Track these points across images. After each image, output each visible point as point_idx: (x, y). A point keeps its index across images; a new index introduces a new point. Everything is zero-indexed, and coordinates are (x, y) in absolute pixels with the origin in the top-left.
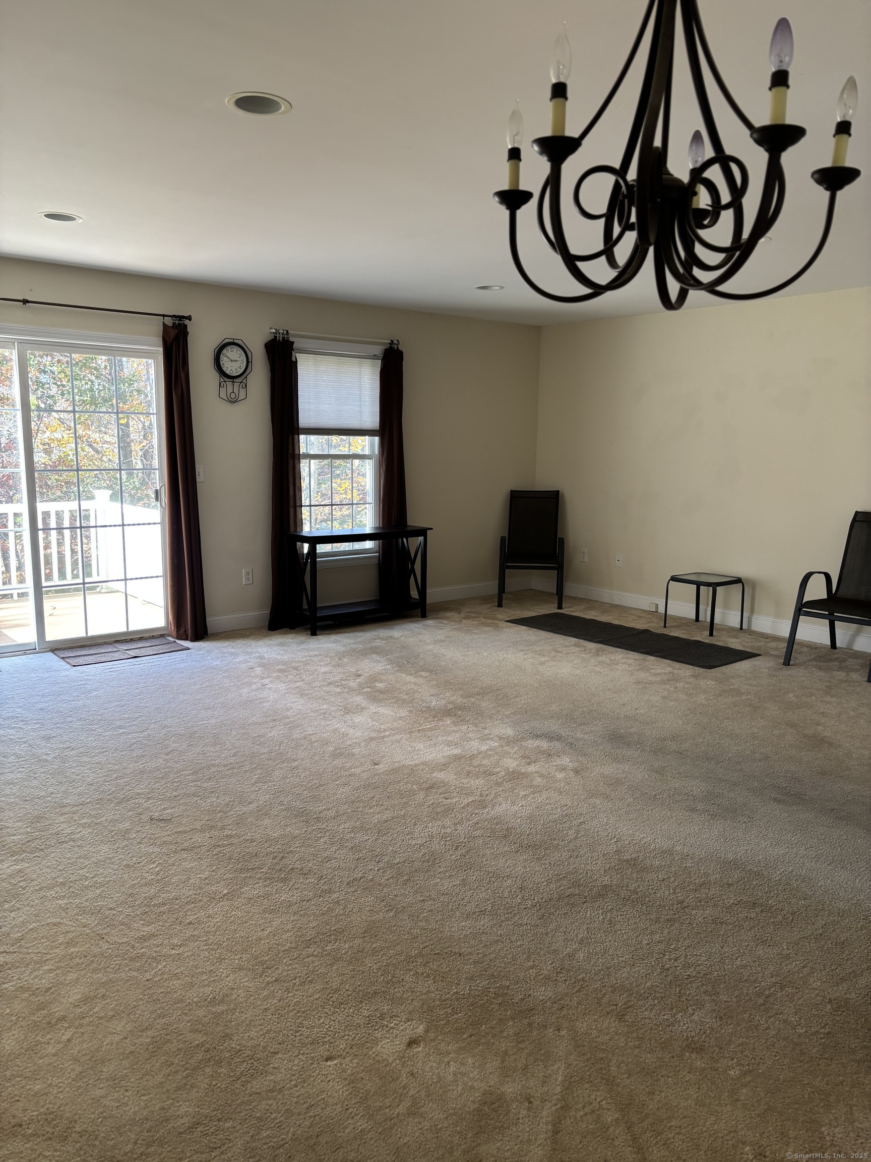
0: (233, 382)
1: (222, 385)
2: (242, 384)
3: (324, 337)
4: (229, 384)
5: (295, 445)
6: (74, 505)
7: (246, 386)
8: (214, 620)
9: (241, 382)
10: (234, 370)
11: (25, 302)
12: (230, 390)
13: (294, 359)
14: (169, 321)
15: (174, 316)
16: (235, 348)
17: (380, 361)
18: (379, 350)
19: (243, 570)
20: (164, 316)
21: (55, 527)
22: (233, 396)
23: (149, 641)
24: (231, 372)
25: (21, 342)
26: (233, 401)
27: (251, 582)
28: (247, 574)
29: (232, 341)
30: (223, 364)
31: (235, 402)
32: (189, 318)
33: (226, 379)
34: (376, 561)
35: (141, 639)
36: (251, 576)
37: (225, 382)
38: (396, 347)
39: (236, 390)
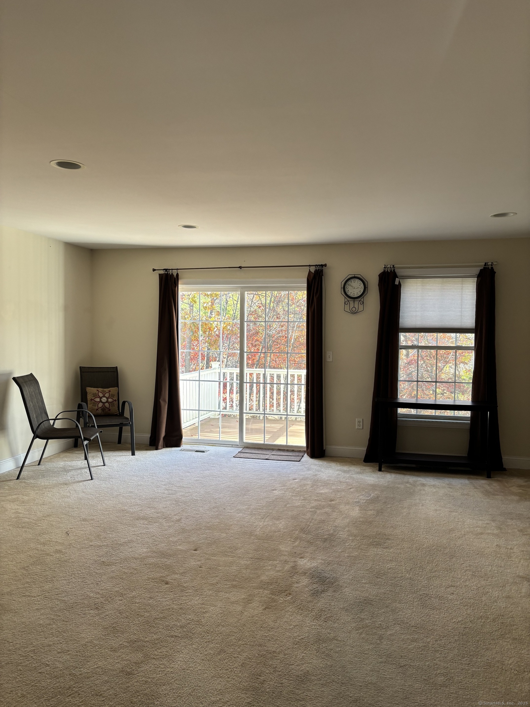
0: (354, 301)
1: (346, 303)
2: (360, 302)
3: (427, 267)
4: (352, 303)
5: (396, 339)
6: (261, 371)
7: (363, 303)
8: (330, 447)
9: (360, 301)
10: (356, 293)
11: (240, 267)
12: (352, 306)
13: (397, 283)
15: (316, 265)
16: (357, 280)
17: (476, 279)
18: (477, 271)
19: (356, 419)
20: (310, 266)
21: (256, 382)
22: (354, 309)
23: (291, 452)
24: (354, 295)
25: (242, 288)
26: (354, 313)
27: (361, 427)
28: (359, 422)
29: (354, 276)
30: (348, 290)
31: (355, 313)
32: (325, 265)
33: (349, 299)
35: (293, 451)
36: (361, 424)
37: (348, 301)
38: (490, 267)
39: (356, 306)
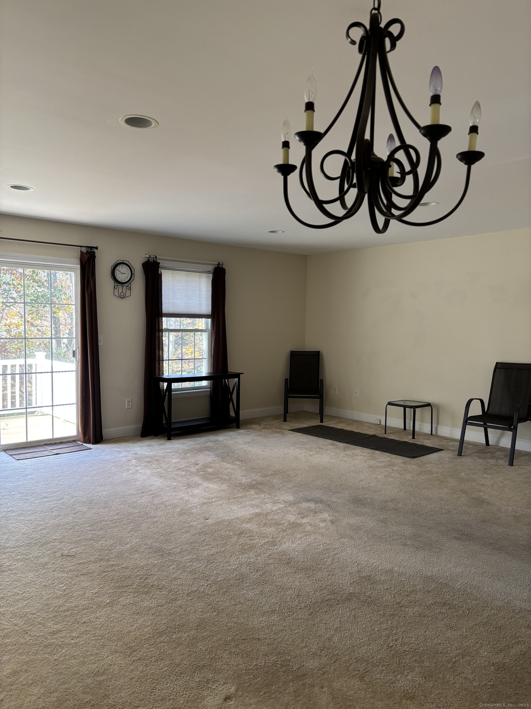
0: (123, 286)
1: (116, 288)
3: (178, 260)
4: (120, 287)
5: (160, 323)
6: (22, 361)
7: (130, 288)
8: (107, 431)
9: (127, 286)
10: (123, 279)
12: (120, 291)
13: (160, 273)
14: (84, 250)
15: (88, 247)
16: (124, 266)
17: (212, 275)
18: (211, 268)
19: (126, 399)
20: (81, 246)
22: (122, 294)
23: (66, 444)
26: (122, 297)
27: (130, 407)
28: (129, 402)
29: (122, 261)
30: (117, 275)
32: (97, 248)
33: (118, 284)
34: (209, 393)
35: (61, 443)
36: (130, 403)
37: (118, 286)
38: (221, 266)
39: (124, 291)
